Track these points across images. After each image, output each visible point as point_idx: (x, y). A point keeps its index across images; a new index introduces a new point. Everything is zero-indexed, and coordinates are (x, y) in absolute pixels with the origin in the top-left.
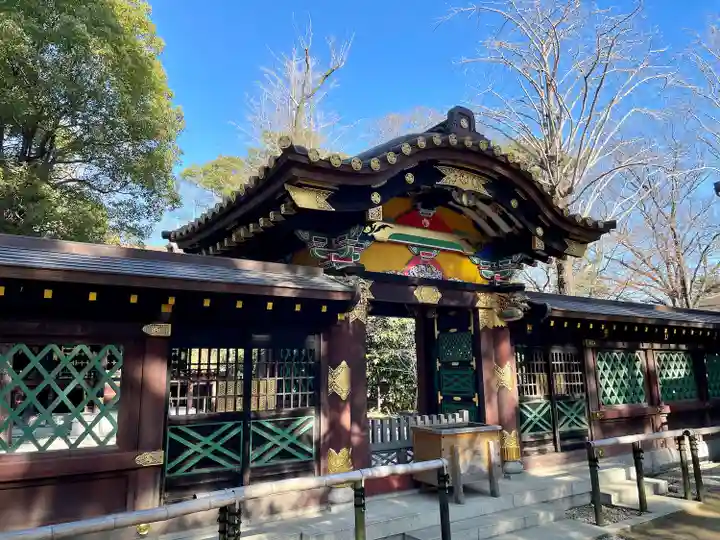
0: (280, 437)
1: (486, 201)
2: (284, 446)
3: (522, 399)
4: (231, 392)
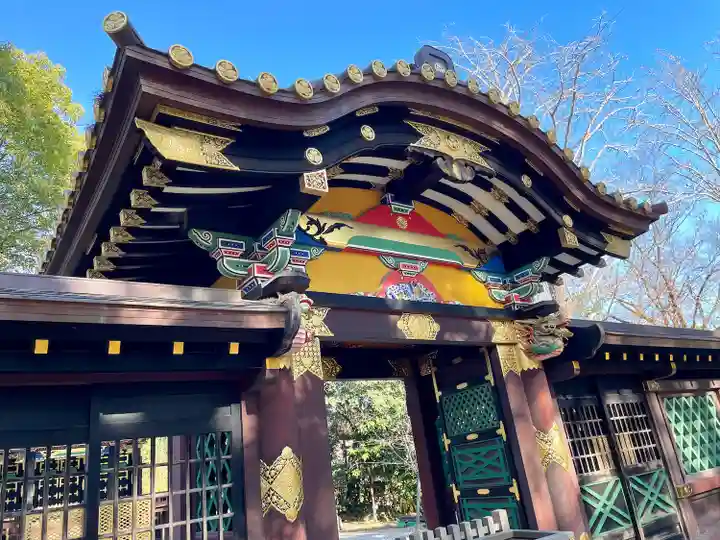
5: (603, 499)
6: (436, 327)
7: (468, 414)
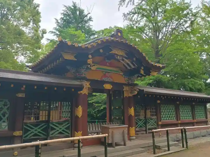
0: (59, 128)
1: (126, 58)
2: (60, 131)
4: (44, 114)
6: (112, 86)
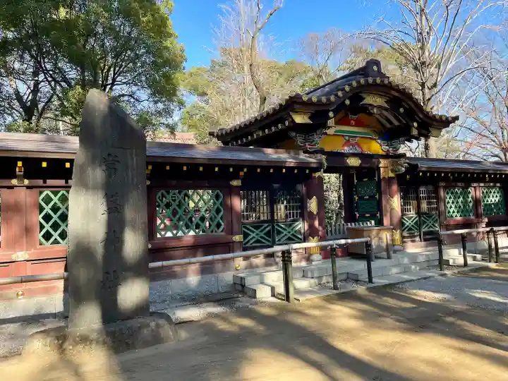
0: (287, 231)
1: (386, 109)
2: (289, 235)
3: (403, 215)
4: (266, 211)
5: (410, 222)
6: (360, 161)
7: (366, 191)
